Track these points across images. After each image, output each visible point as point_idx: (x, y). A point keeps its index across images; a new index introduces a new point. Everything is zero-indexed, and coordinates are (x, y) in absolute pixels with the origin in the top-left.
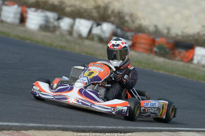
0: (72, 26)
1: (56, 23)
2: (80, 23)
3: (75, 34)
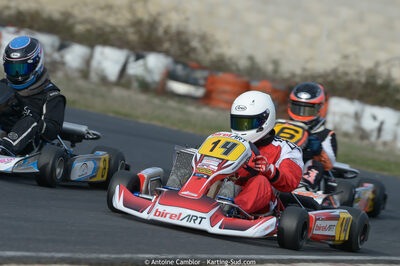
0: (88, 61)
1: (56, 56)
2: (102, 54)
3: (94, 77)
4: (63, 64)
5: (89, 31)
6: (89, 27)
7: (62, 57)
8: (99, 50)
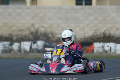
4: (13, 49)
5: (18, 38)
6: (18, 37)
7: (12, 47)
8: (22, 43)
